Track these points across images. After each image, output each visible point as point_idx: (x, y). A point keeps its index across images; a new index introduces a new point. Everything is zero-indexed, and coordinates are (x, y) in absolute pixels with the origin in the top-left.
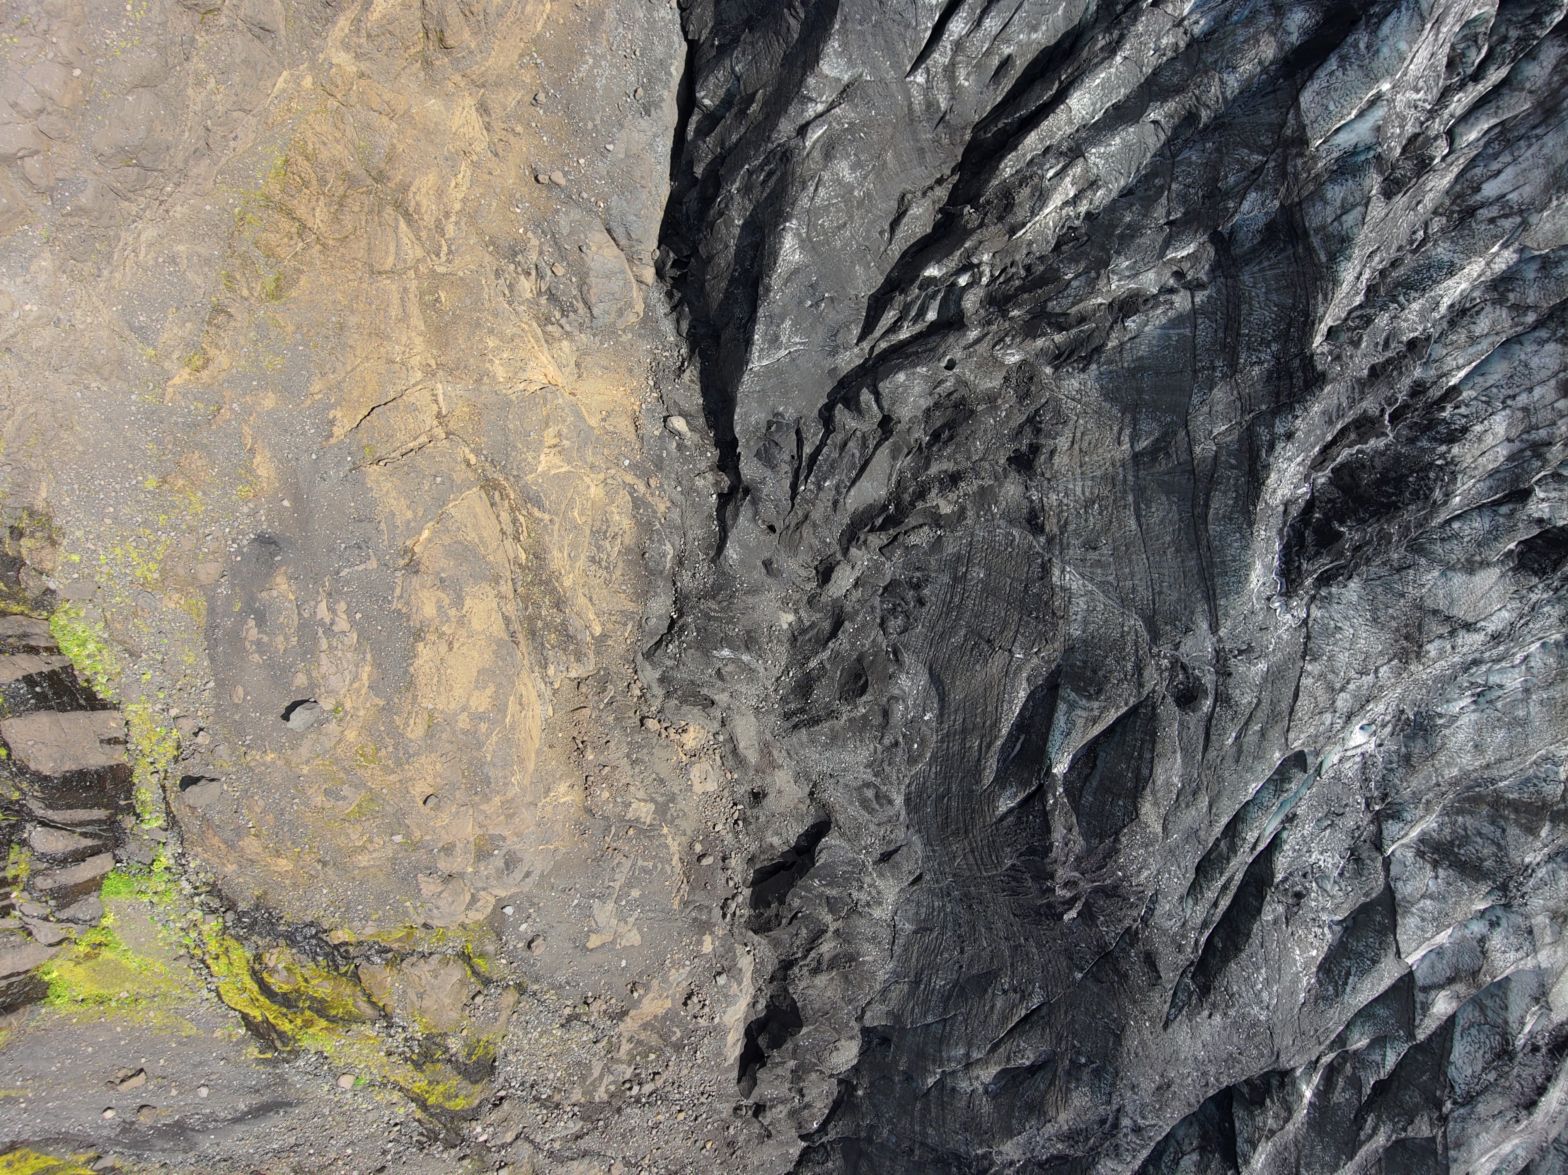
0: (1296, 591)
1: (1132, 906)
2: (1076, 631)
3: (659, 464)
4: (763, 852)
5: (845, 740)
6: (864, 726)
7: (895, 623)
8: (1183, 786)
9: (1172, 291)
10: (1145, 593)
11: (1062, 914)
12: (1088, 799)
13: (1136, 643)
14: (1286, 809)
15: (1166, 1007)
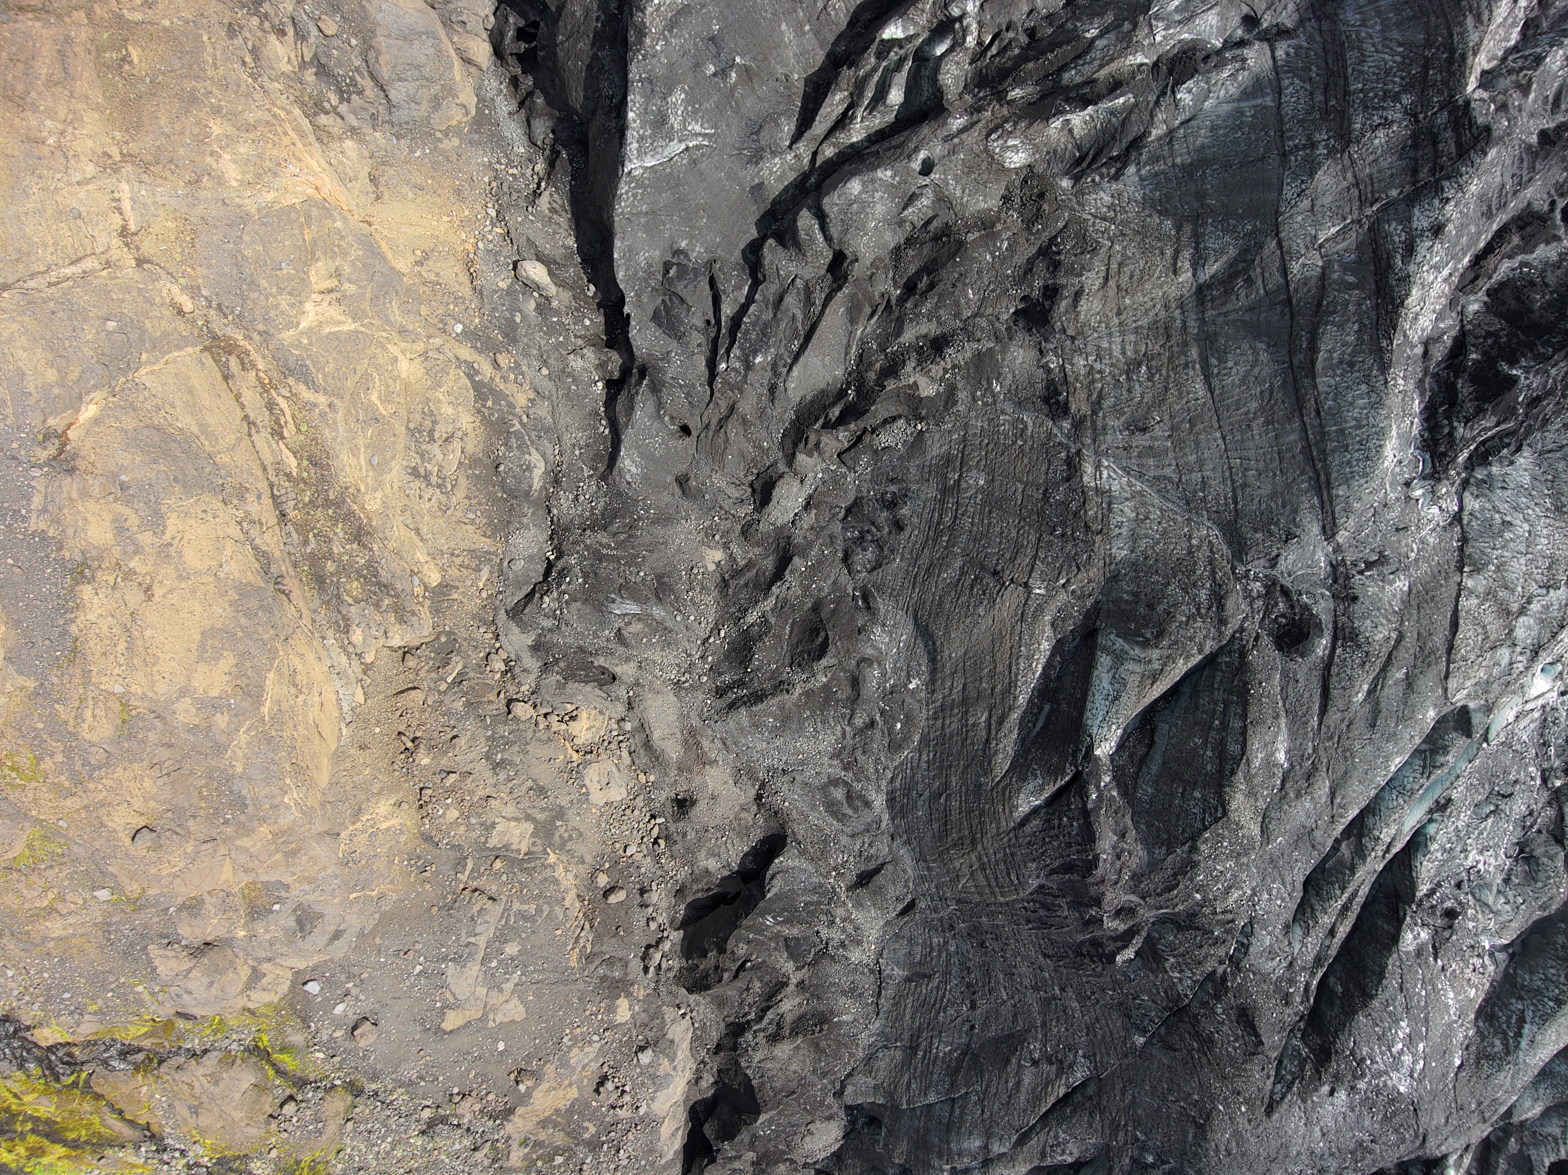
0: (1446, 470)
1: (1216, 942)
2: (1120, 551)
3: (510, 333)
4: (695, 881)
5: (801, 722)
6: (827, 700)
7: (864, 557)
8: (1292, 766)
9: (1242, 43)
10: (1220, 489)
11: (1114, 955)
12: (1145, 790)
13: (1211, 561)
14: (1437, 793)
15: (1269, 1083)
